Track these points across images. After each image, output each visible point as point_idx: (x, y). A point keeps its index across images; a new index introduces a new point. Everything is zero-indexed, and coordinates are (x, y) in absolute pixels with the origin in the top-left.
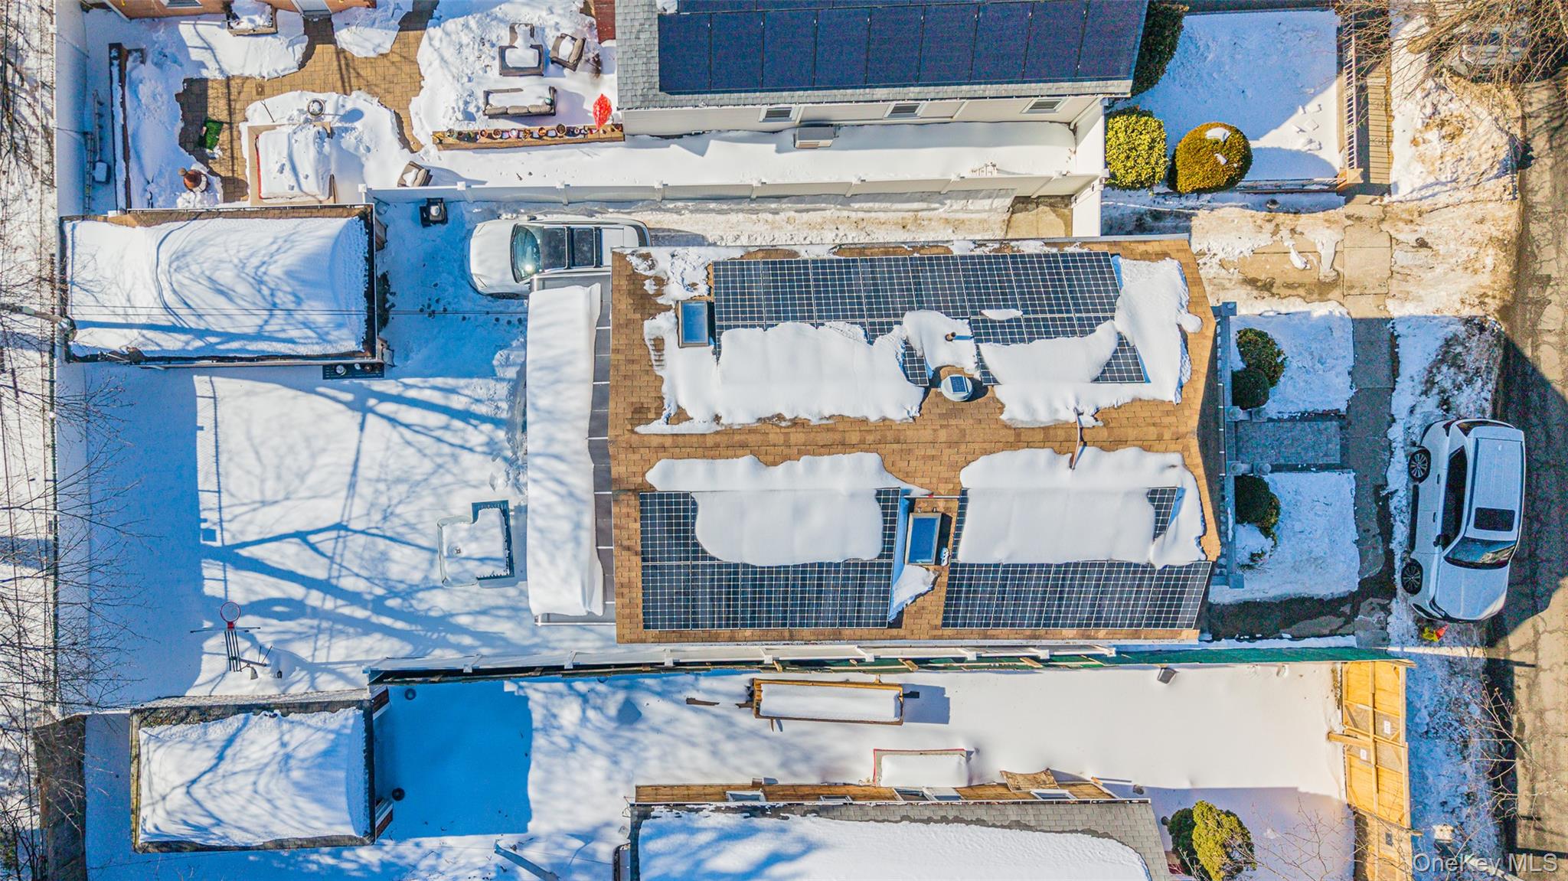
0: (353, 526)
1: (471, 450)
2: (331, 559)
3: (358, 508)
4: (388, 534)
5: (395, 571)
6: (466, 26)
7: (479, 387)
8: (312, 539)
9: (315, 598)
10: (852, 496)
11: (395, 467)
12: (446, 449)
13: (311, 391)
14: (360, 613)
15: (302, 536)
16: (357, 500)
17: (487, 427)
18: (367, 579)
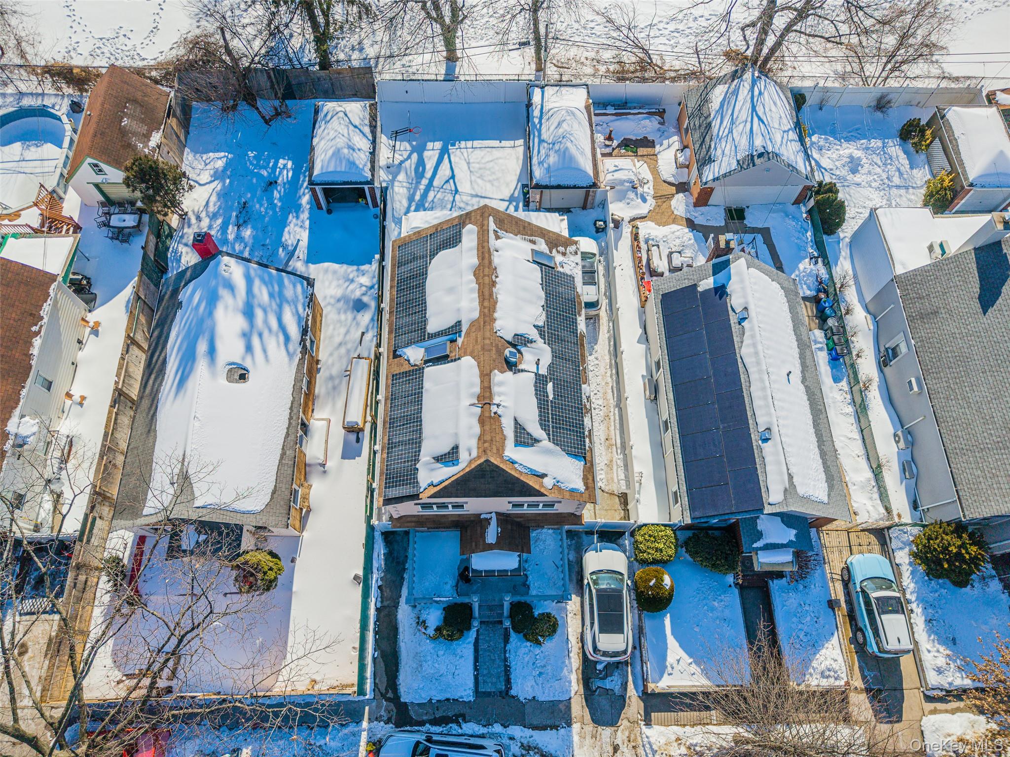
0: (457, 197)
2: (442, 188)
3: (465, 198)
6: (690, 239)
9: (425, 182)
10: (459, 310)
13: (518, 181)
14: (417, 197)
15: (453, 177)
16: (469, 198)
18: (433, 201)
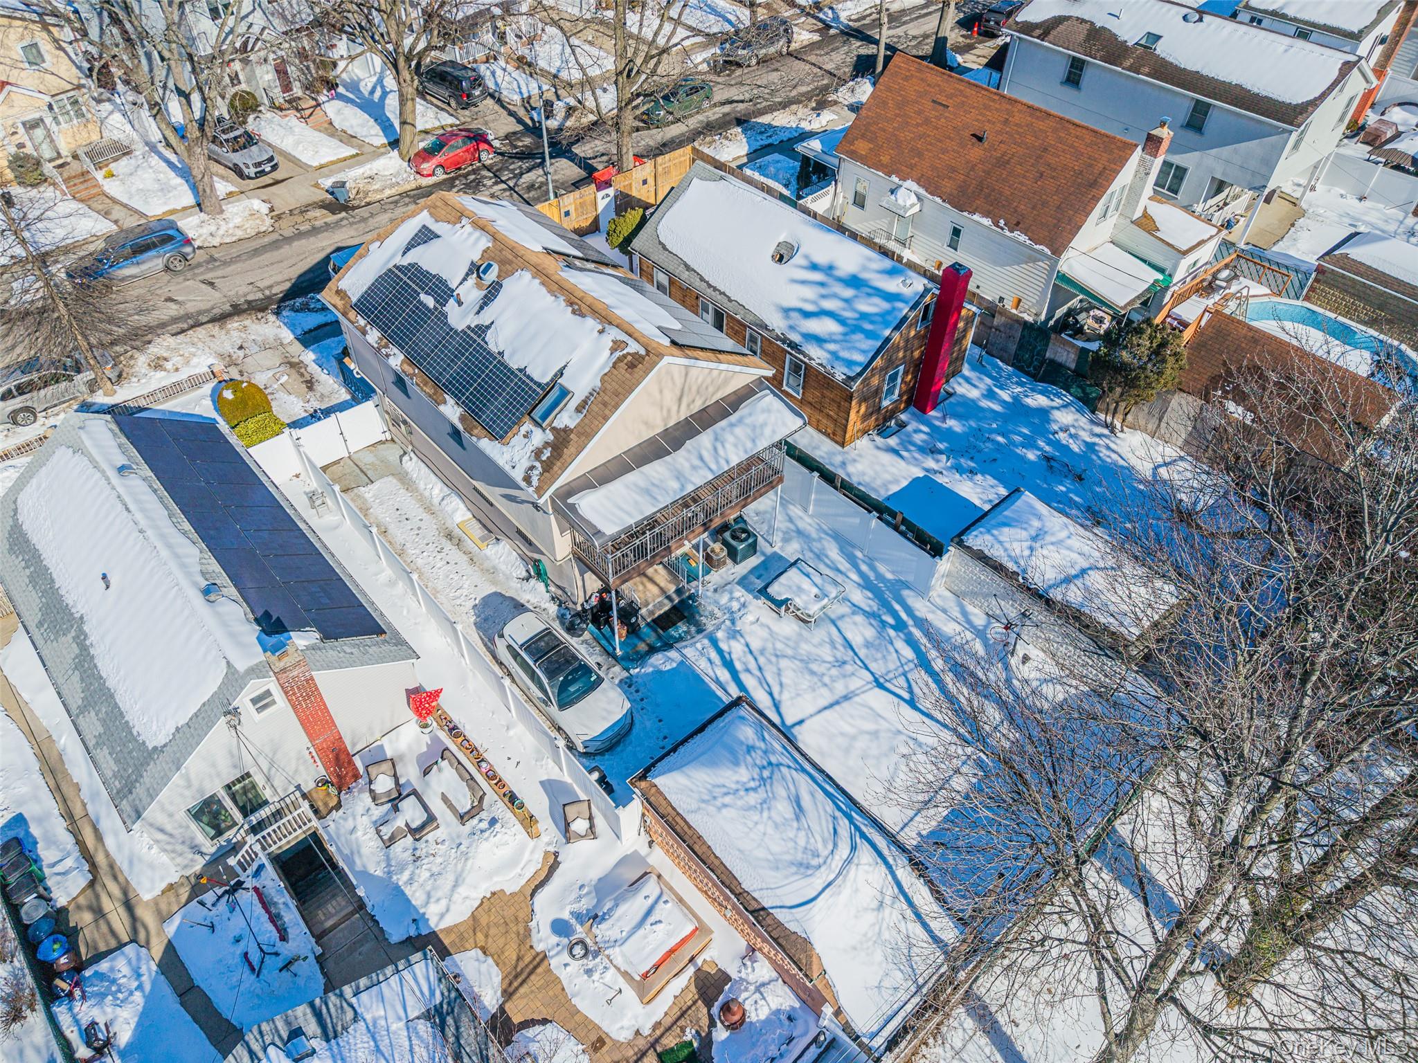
0: (870, 678)
1: (747, 645)
2: (905, 674)
3: (855, 683)
4: (851, 653)
5: (870, 633)
8: (906, 696)
9: (938, 664)
11: (806, 682)
12: (762, 660)
14: (916, 633)
15: (912, 703)
16: (852, 688)
17: (723, 646)
18: (892, 643)
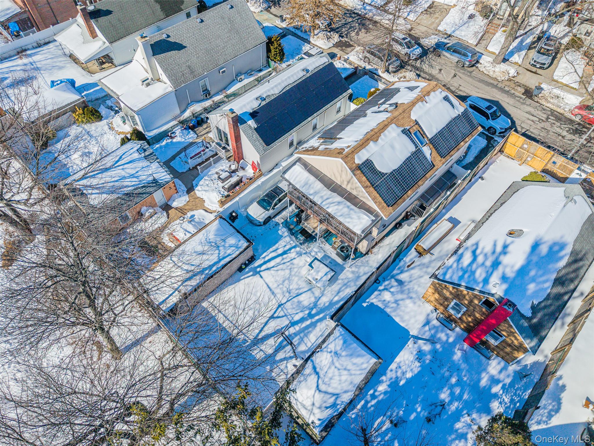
0: (283, 302)
1: (294, 259)
2: (286, 315)
3: (280, 297)
4: (294, 296)
5: (306, 303)
7: (282, 243)
8: (275, 315)
9: (292, 330)
11: (280, 279)
12: (288, 264)
14: (308, 322)
15: (272, 317)
16: (278, 295)
17: (293, 250)
18: (301, 311)
